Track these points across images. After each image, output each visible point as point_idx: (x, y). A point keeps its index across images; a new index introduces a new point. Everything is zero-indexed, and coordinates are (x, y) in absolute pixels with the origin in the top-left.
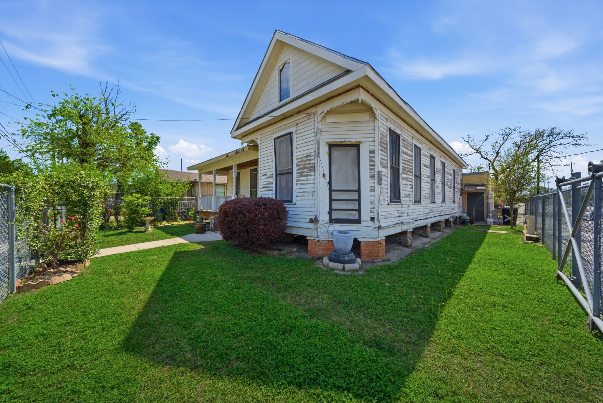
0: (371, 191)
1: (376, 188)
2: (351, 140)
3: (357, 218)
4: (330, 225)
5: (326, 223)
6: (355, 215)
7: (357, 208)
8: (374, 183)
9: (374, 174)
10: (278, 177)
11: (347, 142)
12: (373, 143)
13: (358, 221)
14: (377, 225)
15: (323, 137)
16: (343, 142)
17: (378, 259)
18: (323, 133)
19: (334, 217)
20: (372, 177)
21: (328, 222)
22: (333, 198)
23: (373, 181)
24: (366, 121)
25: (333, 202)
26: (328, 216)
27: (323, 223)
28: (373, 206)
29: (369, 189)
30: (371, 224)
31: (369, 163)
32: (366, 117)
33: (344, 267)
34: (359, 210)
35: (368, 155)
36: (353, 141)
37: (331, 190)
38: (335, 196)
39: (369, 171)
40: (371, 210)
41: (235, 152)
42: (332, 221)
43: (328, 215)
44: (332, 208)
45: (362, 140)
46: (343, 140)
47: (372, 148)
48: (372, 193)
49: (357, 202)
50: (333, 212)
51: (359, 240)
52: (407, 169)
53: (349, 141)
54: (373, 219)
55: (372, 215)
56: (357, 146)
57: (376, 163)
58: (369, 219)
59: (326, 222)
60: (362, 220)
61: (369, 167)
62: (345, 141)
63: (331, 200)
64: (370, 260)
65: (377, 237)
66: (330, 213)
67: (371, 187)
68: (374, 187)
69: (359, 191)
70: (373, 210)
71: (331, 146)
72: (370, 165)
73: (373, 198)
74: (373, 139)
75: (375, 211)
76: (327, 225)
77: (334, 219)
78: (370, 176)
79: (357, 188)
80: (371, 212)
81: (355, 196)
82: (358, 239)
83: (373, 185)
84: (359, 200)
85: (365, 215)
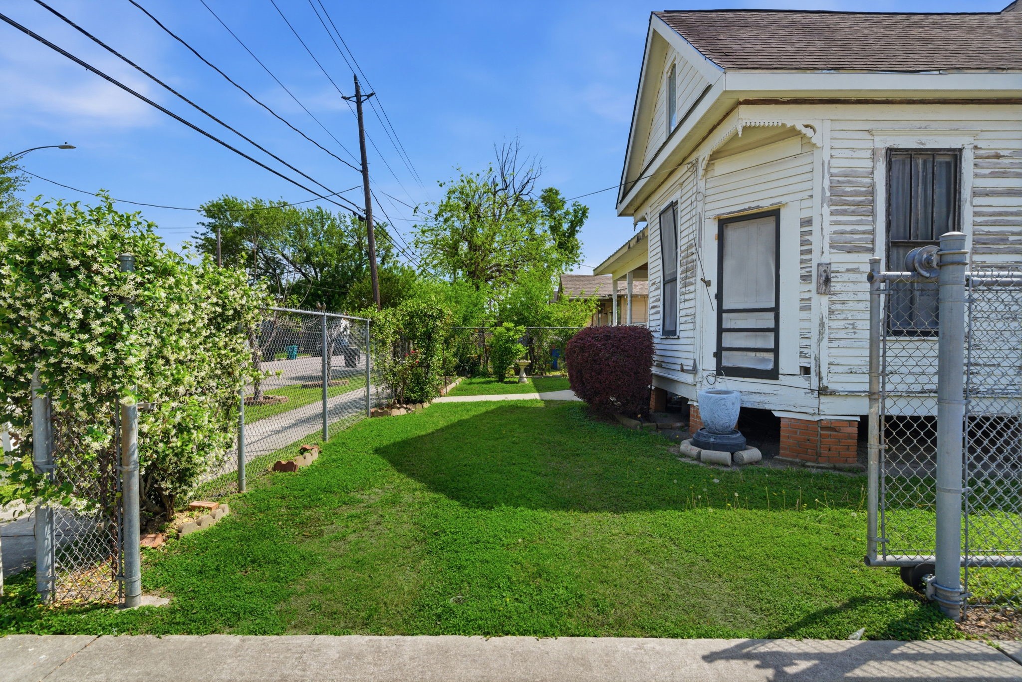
0: (802, 309)
1: (814, 303)
2: (761, 204)
3: (770, 366)
4: (719, 380)
5: (712, 375)
6: (764, 360)
7: (772, 346)
8: (809, 291)
9: (810, 272)
10: (667, 286)
11: (754, 208)
12: (810, 200)
13: (773, 374)
14: (815, 384)
15: (708, 207)
16: (745, 210)
17: (816, 461)
18: (708, 199)
19: (725, 363)
20: (805, 278)
21: (715, 372)
22: (725, 325)
23: (806, 287)
24: (795, 156)
25: (724, 334)
26: (714, 361)
27: (705, 374)
28: (805, 342)
29: (798, 305)
30: (801, 381)
31: (799, 248)
32: (792, 146)
33: (699, 453)
34: (776, 351)
35: (798, 229)
36: (766, 204)
37: (720, 311)
38: (729, 321)
39: (799, 266)
40: (801, 352)
41: (636, 240)
42: (723, 371)
43: (715, 359)
44: (723, 345)
45: (784, 200)
46: (746, 206)
47: (806, 214)
48: (805, 314)
49: (772, 335)
50: (724, 353)
51: (776, 414)
52: (1011, 238)
53: (758, 207)
54: (806, 371)
55: (804, 362)
56: (774, 214)
57: (813, 247)
58: (797, 371)
59: (711, 372)
60: (781, 372)
61: (798, 258)
62: (750, 208)
63: (720, 331)
64: (798, 460)
65: (817, 411)
66: (718, 355)
67: (802, 300)
68: (809, 299)
69: (776, 310)
70: (805, 351)
71: (723, 223)
72: (802, 253)
73: (806, 325)
74: (810, 193)
75: (812, 352)
76: (712, 379)
77: (724, 367)
78: (801, 277)
79: (773, 305)
80: (802, 355)
81: (768, 321)
82: (773, 412)
83: (807, 296)
84: (776, 330)
85: (789, 362)
